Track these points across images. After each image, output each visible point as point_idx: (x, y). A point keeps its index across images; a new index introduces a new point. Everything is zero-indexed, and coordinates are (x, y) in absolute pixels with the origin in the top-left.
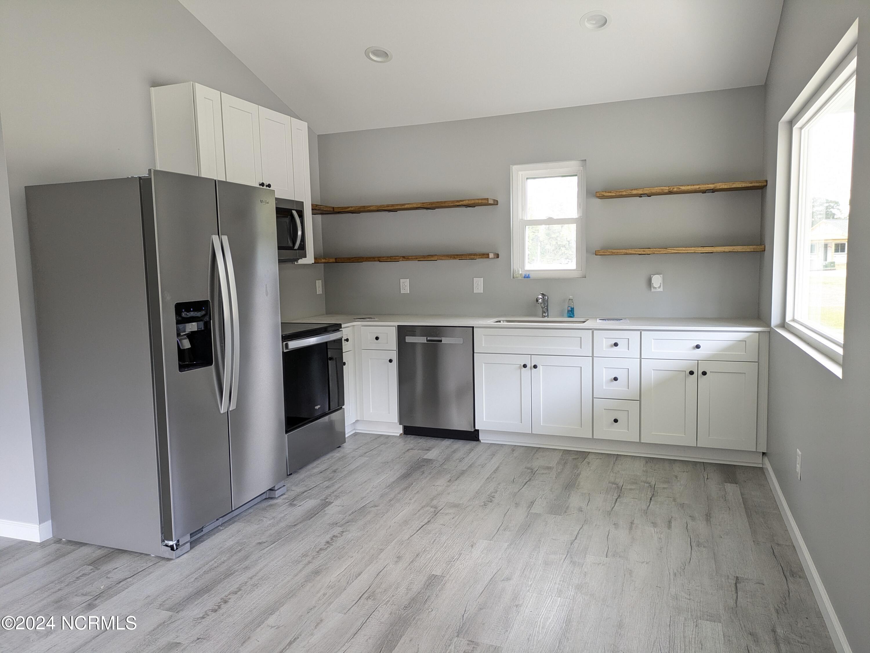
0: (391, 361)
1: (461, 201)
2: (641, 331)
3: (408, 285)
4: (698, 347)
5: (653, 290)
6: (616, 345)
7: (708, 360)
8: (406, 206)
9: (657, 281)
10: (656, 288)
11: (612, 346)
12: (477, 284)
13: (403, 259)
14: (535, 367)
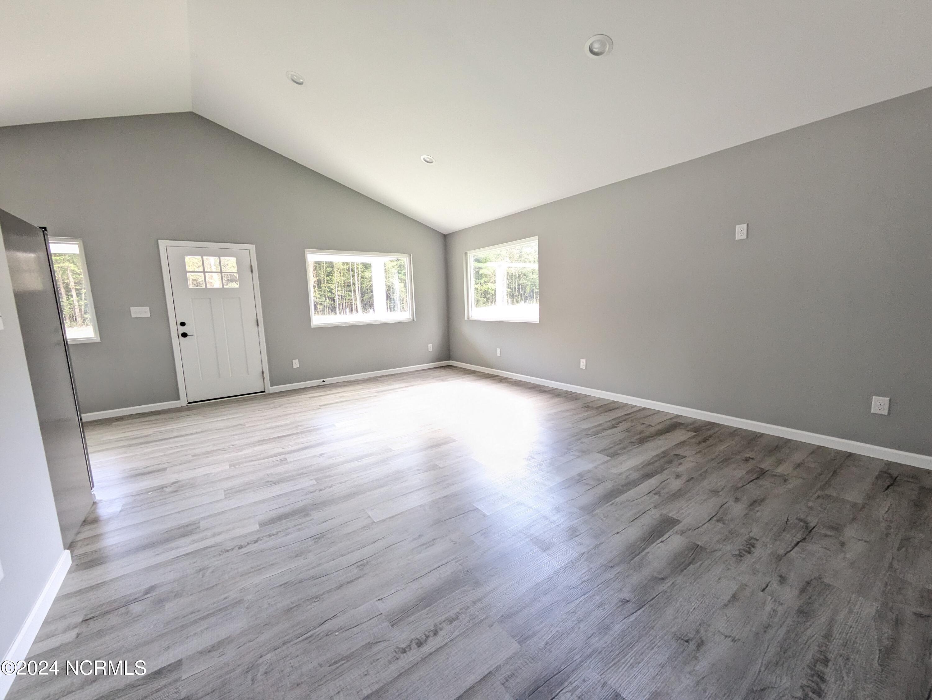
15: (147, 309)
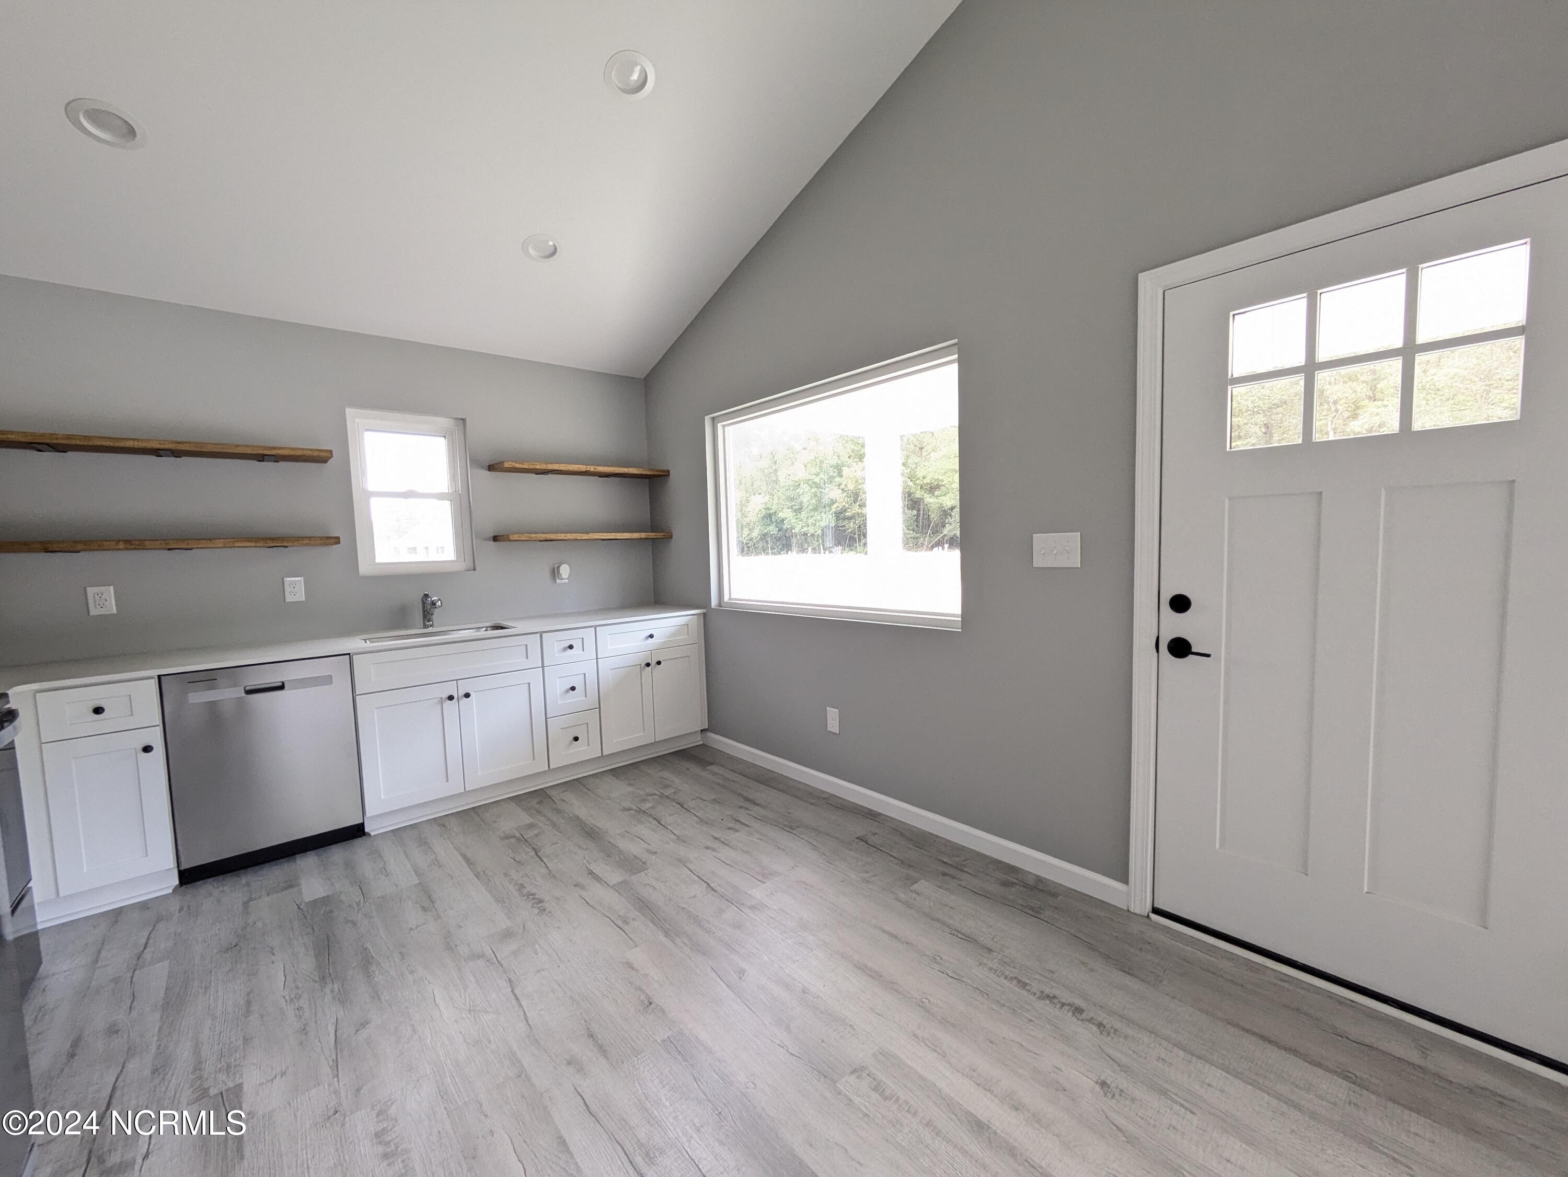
0: (147, 749)
1: (274, 448)
2: (595, 627)
3: (111, 598)
4: (651, 636)
5: (558, 581)
6: (571, 647)
7: (661, 648)
8: (129, 444)
9: (565, 570)
10: (562, 579)
11: (565, 649)
12: (292, 587)
13: (128, 546)
14: (467, 695)
15: (1075, 538)
